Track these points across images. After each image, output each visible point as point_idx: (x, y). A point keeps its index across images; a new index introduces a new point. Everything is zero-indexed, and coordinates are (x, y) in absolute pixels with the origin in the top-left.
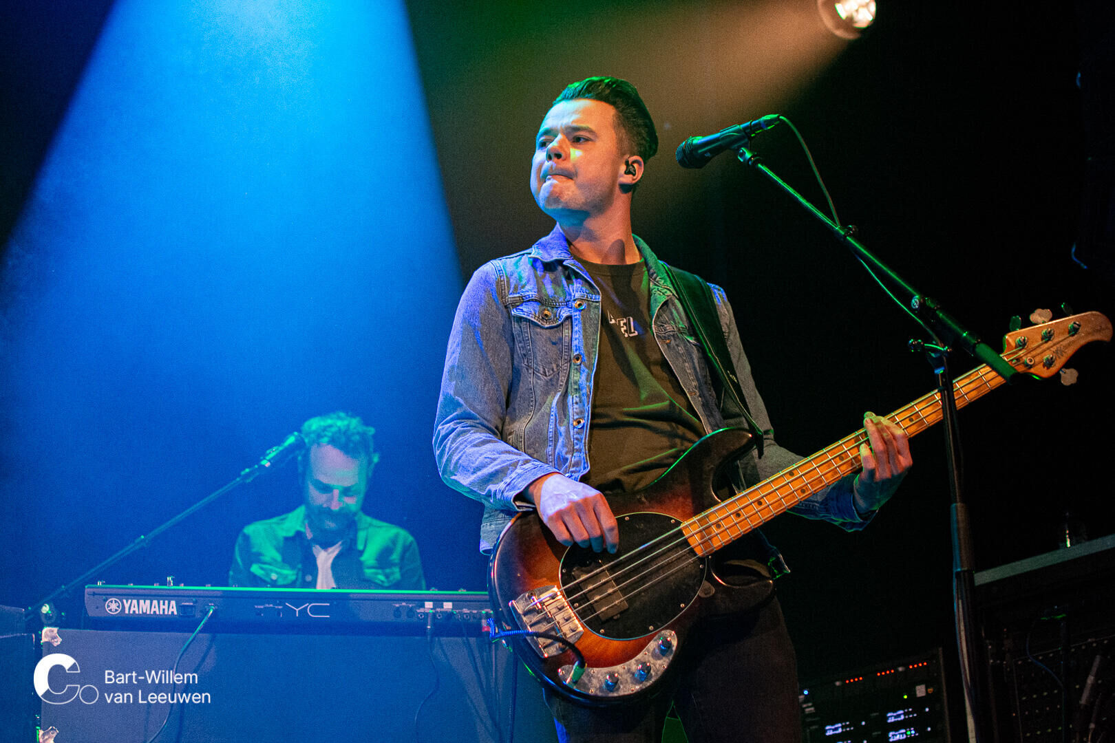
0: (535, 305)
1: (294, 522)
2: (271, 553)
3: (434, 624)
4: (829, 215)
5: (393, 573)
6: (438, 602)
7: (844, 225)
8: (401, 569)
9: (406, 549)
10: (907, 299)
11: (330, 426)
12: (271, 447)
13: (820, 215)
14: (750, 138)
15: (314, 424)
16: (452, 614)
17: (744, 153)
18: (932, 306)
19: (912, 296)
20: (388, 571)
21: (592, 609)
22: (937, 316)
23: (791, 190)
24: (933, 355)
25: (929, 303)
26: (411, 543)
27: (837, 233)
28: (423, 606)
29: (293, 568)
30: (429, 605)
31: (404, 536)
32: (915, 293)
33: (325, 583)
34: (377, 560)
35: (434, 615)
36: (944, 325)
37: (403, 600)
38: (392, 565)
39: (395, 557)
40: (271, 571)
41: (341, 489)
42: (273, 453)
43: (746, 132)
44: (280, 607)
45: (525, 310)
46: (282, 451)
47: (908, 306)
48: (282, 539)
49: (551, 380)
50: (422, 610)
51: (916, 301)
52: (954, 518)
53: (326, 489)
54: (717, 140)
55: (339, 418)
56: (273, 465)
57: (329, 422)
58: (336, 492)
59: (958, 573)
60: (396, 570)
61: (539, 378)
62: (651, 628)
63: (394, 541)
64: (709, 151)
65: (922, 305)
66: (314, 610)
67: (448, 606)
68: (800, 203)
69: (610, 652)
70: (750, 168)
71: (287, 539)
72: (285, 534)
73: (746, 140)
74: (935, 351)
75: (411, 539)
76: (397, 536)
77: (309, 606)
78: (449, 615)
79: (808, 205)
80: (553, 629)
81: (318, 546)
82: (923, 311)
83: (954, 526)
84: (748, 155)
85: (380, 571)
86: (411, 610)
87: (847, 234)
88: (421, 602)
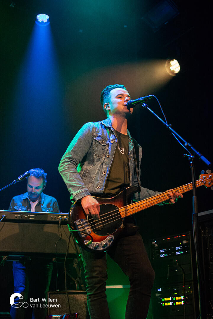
0: (101, 138)
1: (26, 196)
2: (20, 203)
3: (61, 221)
4: (165, 121)
5: (51, 209)
6: (62, 216)
7: (168, 124)
8: (53, 208)
9: (54, 203)
10: (184, 143)
11: (35, 171)
12: (21, 175)
13: (163, 121)
14: (146, 101)
15: (32, 170)
16: (66, 219)
17: (144, 104)
18: (190, 146)
19: (185, 143)
20: (49, 209)
21: (94, 227)
22: (191, 148)
23: (155, 115)
24: (190, 158)
25: (189, 145)
26: (56, 201)
27: (167, 126)
28: (58, 217)
29: (25, 207)
30: (60, 216)
31: (54, 199)
32: (186, 142)
33: (33, 211)
34: (46, 206)
35: (61, 219)
36: (193, 151)
37: (53, 215)
38: (50, 207)
39: (51, 205)
40: (20, 208)
41: (35, 187)
42: (21, 176)
43: (145, 99)
44: (22, 216)
45: (98, 139)
46: (24, 176)
47: (184, 145)
48: (22, 200)
49: (99, 158)
50: (58, 218)
51: (186, 144)
52: (193, 200)
53: (31, 187)
54: (137, 101)
55: (38, 170)
56: (21, 180)
57: (35, 170)
58: (34, 188)
59: (194, 214)
60: (52, 208)
61: (97, 157)
62: (108, 234)
63: (51, 201)
64: (135, 104)
65: (187, 145)
66: (30, 217)
67: (65, 217)
68: (157, 118)
69: (97, 238)
70: (145, 108)
71: (24, 200)
72: (23, 199)
73: (144, 101)
74: (190, 157)
75: (56, 200)
76: (52, 200)
77: (29, 216)
78: (65, 219)
79: (160, 118)
80: (84, 230)
81: (31, 202)
82: (188, 147)
83: (193, 202)
84: (145, 105)
85: (47, 209)
86: (55, 218)
87: (169, 126)
88: (58, 216)
